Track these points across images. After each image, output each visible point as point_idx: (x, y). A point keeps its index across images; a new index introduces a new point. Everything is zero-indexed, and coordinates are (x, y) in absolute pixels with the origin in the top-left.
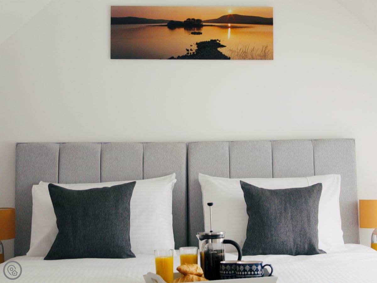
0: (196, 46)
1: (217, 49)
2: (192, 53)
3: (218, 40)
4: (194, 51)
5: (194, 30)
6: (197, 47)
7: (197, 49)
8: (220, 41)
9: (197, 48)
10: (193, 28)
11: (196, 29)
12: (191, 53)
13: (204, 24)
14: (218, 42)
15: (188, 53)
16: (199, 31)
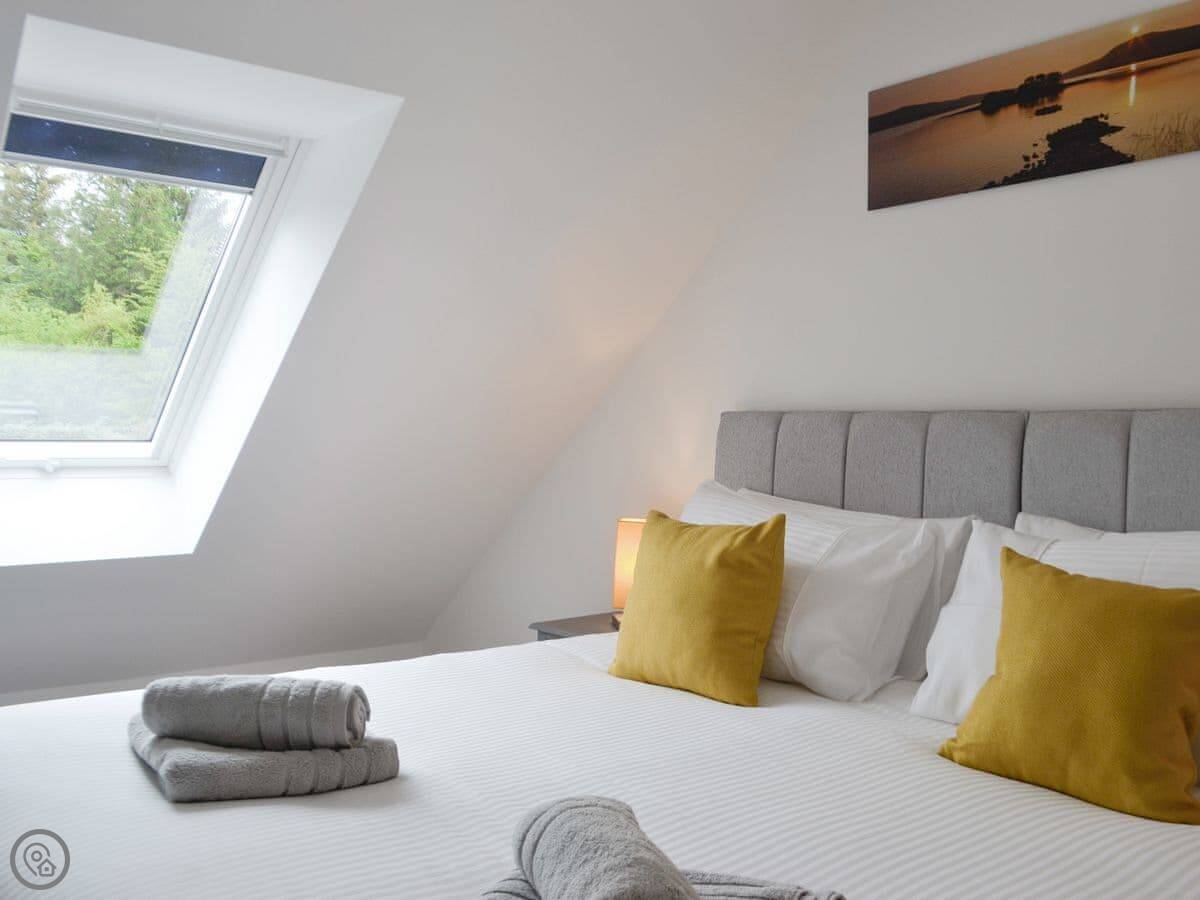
0: (1047, 143)
1: (1099, 140)
2: (1037, 164)
3: (1102, 116)
4: (1042, 157)
5: (1043, 103)
6: (1049, 145)
7: (1049, 152)
8: (1106, 118)
9: (1049, 149)
10: (1040, 100)
11: (1046, 99)
12: (1033, 164)
13: (1066, 82)
14: (1102, 120)
15: (1028, 166)
16: (1054, 104)
